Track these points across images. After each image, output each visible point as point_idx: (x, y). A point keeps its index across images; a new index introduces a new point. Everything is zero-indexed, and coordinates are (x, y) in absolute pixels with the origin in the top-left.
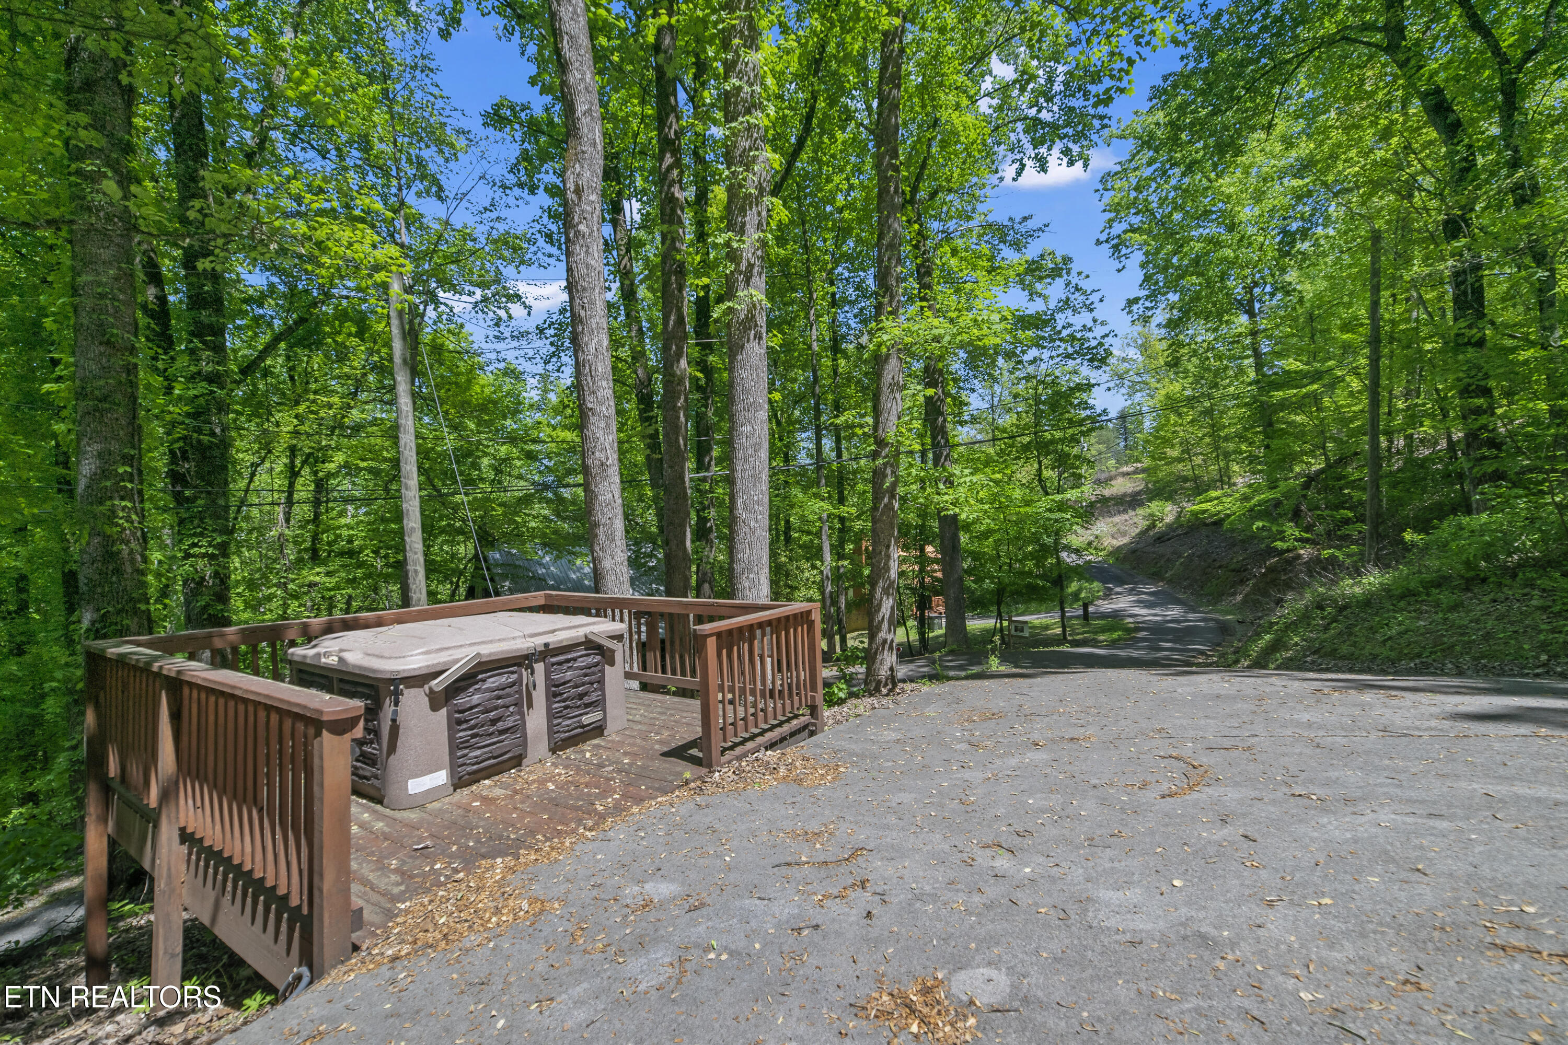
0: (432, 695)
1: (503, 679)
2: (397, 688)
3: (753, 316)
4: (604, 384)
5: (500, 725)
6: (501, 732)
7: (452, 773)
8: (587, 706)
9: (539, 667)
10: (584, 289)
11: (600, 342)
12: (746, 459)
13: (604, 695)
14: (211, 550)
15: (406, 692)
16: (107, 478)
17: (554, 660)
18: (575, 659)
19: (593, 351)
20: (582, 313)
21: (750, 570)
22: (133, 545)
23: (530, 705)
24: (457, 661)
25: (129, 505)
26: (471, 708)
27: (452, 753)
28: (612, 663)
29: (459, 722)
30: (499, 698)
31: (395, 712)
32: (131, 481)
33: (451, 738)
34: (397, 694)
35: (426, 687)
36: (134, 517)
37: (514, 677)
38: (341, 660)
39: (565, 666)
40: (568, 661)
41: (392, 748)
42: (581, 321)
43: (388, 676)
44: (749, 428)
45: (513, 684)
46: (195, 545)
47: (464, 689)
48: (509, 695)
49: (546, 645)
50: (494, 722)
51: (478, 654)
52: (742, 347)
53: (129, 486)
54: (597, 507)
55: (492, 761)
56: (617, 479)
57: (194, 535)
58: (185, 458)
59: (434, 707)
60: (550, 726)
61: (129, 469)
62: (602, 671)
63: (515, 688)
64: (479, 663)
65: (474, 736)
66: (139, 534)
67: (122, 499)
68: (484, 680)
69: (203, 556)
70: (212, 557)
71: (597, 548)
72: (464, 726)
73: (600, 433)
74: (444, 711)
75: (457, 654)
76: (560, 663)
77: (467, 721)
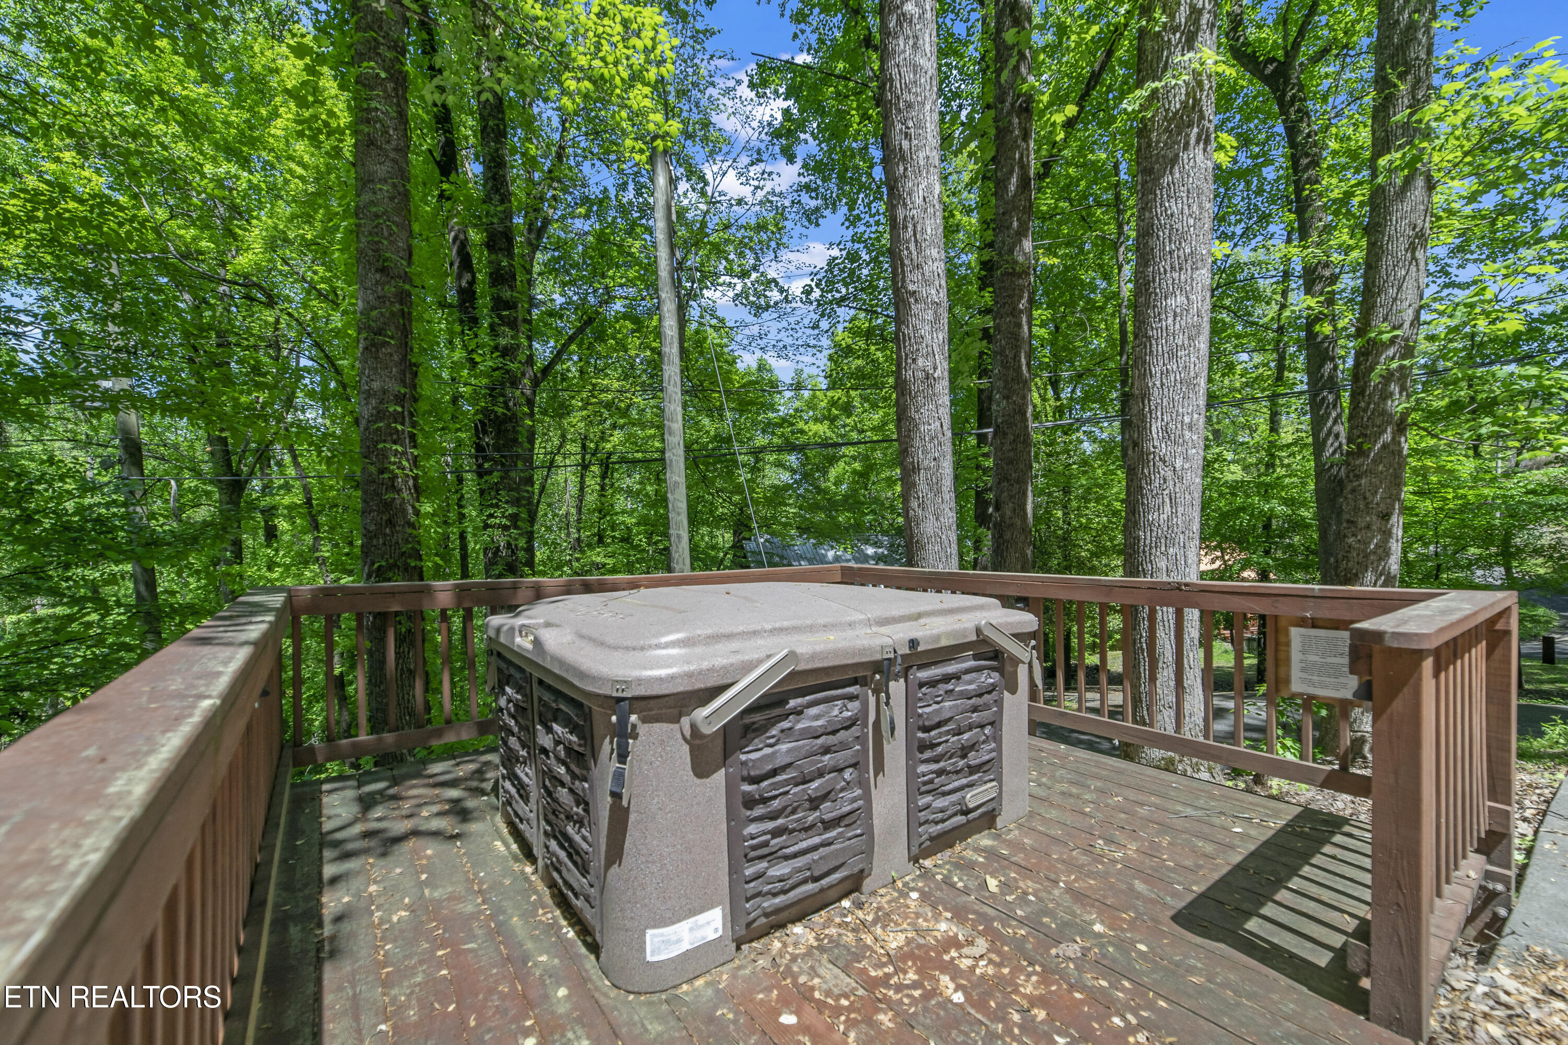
0: (695, 738)
1: (838, 712)
2: (623, 721)
3: (1197, 102)
4: (934, 252)
5: (828, 810)
6: (828, 825)
7: (733, 915)
8: (973, 770)
9: (897, 688)
10: (909, 106)
11: (929, 187)
12: (1173, 355)
13: (999, 749)
14: (504, 521)
15: (642, 729)
16: (381, 419)
17: (923, 675)
18: (957, 677)
19: (919, 201)
20: (905, 144)
21: (1170, 541)
22: (405, 494)
23: (879, 767)
24: (748, 667)
25: (400, 449)
26: (774, 772)
27: (734, 870)
28: (1013, 690)
29: (750, 802)
30: (827, 750)
31: (619, 776)
32: (403, 424)
33: (734, 837)
34: (624, 734)
35: (685, 721)
36: (405, 463)
37: (855, 706)
38: (537, 642)
39: (943, 687)
40: (947, 679)
41: (615, 853)
42: (903, 159)
43: (606, 690)
44: (1181, 299)
45: (850, 724)
46: (491, 516)
47: (761, 729)
48: (844, 746)
49: (913, 643)
50: (814, 803)
51: (792, 656)
52: (1175, 160)
53: (399, 427)
54: (917, 443)
55: (810, 887)
56: (946, 400)
57: (492, 506)
58: (485, 432)
59: (701, 770)
60: (913, 810)
61: (399, 409)
62: (999, 703)
63: (855, 731)
64: (793, 675)
65: (777, 833)
66: (411, 483)
67: (395, 443)
68: (798, 712)
69: (500, 526)
70: (505, 528)
71: (914, 504)
72: (759, 811)
73: (925, 330)
74: (720, 776)
75: (751, 650)
76: (933, 683)
77: (765, 801)
